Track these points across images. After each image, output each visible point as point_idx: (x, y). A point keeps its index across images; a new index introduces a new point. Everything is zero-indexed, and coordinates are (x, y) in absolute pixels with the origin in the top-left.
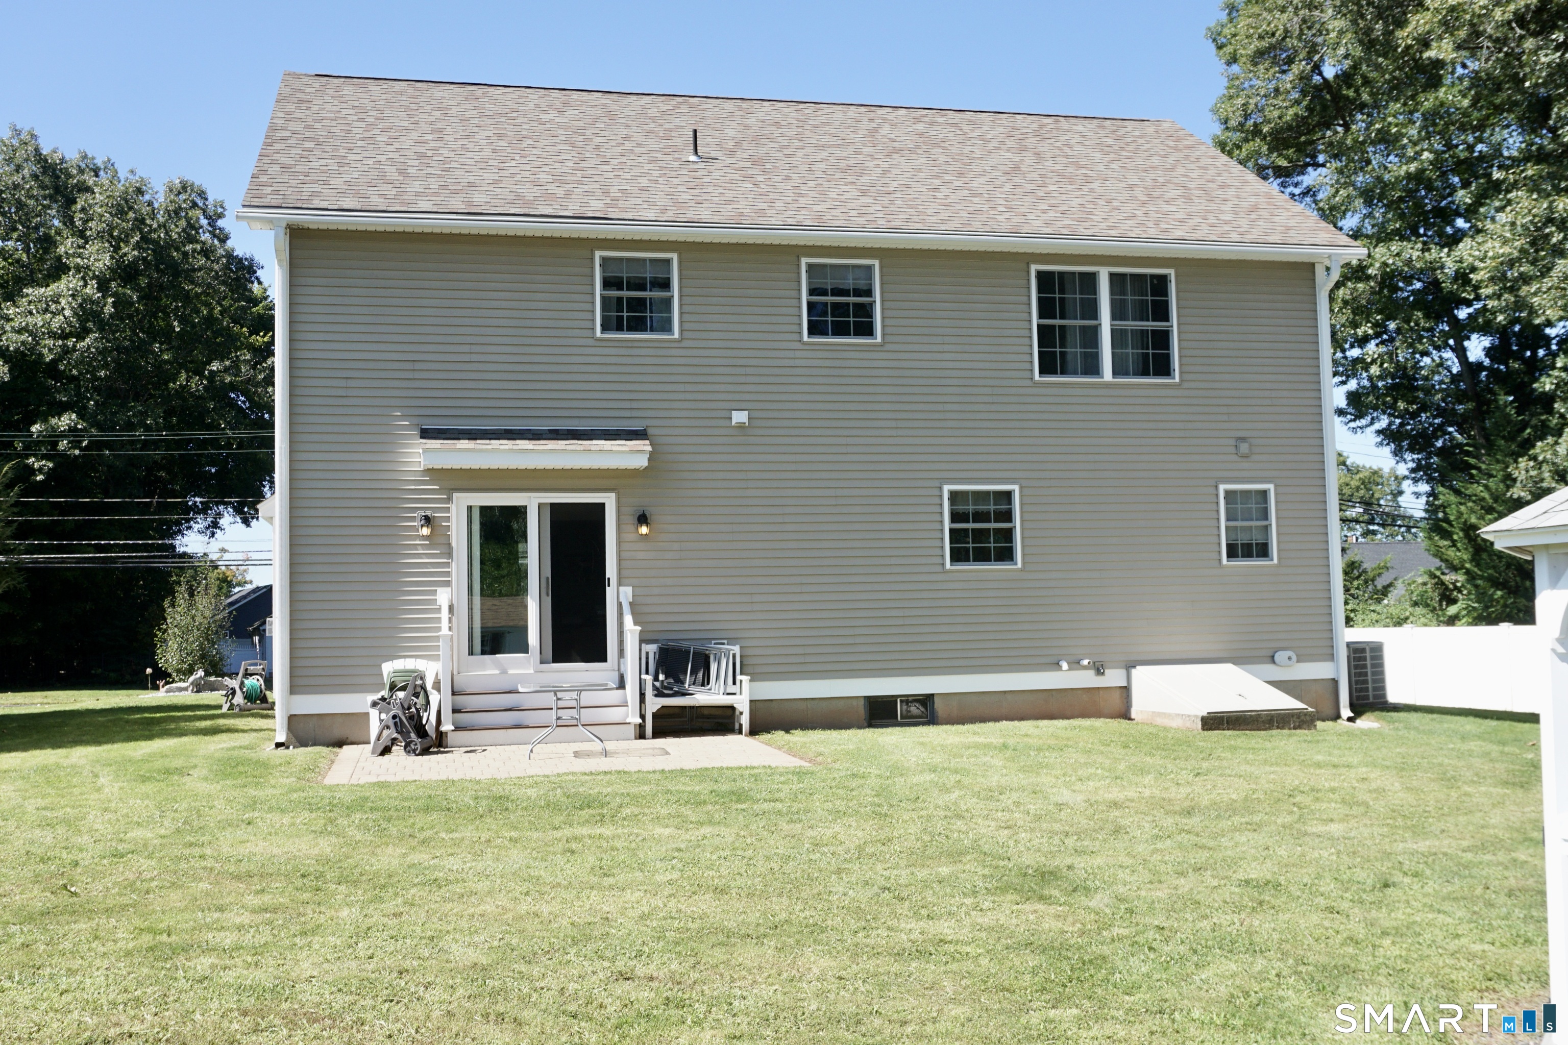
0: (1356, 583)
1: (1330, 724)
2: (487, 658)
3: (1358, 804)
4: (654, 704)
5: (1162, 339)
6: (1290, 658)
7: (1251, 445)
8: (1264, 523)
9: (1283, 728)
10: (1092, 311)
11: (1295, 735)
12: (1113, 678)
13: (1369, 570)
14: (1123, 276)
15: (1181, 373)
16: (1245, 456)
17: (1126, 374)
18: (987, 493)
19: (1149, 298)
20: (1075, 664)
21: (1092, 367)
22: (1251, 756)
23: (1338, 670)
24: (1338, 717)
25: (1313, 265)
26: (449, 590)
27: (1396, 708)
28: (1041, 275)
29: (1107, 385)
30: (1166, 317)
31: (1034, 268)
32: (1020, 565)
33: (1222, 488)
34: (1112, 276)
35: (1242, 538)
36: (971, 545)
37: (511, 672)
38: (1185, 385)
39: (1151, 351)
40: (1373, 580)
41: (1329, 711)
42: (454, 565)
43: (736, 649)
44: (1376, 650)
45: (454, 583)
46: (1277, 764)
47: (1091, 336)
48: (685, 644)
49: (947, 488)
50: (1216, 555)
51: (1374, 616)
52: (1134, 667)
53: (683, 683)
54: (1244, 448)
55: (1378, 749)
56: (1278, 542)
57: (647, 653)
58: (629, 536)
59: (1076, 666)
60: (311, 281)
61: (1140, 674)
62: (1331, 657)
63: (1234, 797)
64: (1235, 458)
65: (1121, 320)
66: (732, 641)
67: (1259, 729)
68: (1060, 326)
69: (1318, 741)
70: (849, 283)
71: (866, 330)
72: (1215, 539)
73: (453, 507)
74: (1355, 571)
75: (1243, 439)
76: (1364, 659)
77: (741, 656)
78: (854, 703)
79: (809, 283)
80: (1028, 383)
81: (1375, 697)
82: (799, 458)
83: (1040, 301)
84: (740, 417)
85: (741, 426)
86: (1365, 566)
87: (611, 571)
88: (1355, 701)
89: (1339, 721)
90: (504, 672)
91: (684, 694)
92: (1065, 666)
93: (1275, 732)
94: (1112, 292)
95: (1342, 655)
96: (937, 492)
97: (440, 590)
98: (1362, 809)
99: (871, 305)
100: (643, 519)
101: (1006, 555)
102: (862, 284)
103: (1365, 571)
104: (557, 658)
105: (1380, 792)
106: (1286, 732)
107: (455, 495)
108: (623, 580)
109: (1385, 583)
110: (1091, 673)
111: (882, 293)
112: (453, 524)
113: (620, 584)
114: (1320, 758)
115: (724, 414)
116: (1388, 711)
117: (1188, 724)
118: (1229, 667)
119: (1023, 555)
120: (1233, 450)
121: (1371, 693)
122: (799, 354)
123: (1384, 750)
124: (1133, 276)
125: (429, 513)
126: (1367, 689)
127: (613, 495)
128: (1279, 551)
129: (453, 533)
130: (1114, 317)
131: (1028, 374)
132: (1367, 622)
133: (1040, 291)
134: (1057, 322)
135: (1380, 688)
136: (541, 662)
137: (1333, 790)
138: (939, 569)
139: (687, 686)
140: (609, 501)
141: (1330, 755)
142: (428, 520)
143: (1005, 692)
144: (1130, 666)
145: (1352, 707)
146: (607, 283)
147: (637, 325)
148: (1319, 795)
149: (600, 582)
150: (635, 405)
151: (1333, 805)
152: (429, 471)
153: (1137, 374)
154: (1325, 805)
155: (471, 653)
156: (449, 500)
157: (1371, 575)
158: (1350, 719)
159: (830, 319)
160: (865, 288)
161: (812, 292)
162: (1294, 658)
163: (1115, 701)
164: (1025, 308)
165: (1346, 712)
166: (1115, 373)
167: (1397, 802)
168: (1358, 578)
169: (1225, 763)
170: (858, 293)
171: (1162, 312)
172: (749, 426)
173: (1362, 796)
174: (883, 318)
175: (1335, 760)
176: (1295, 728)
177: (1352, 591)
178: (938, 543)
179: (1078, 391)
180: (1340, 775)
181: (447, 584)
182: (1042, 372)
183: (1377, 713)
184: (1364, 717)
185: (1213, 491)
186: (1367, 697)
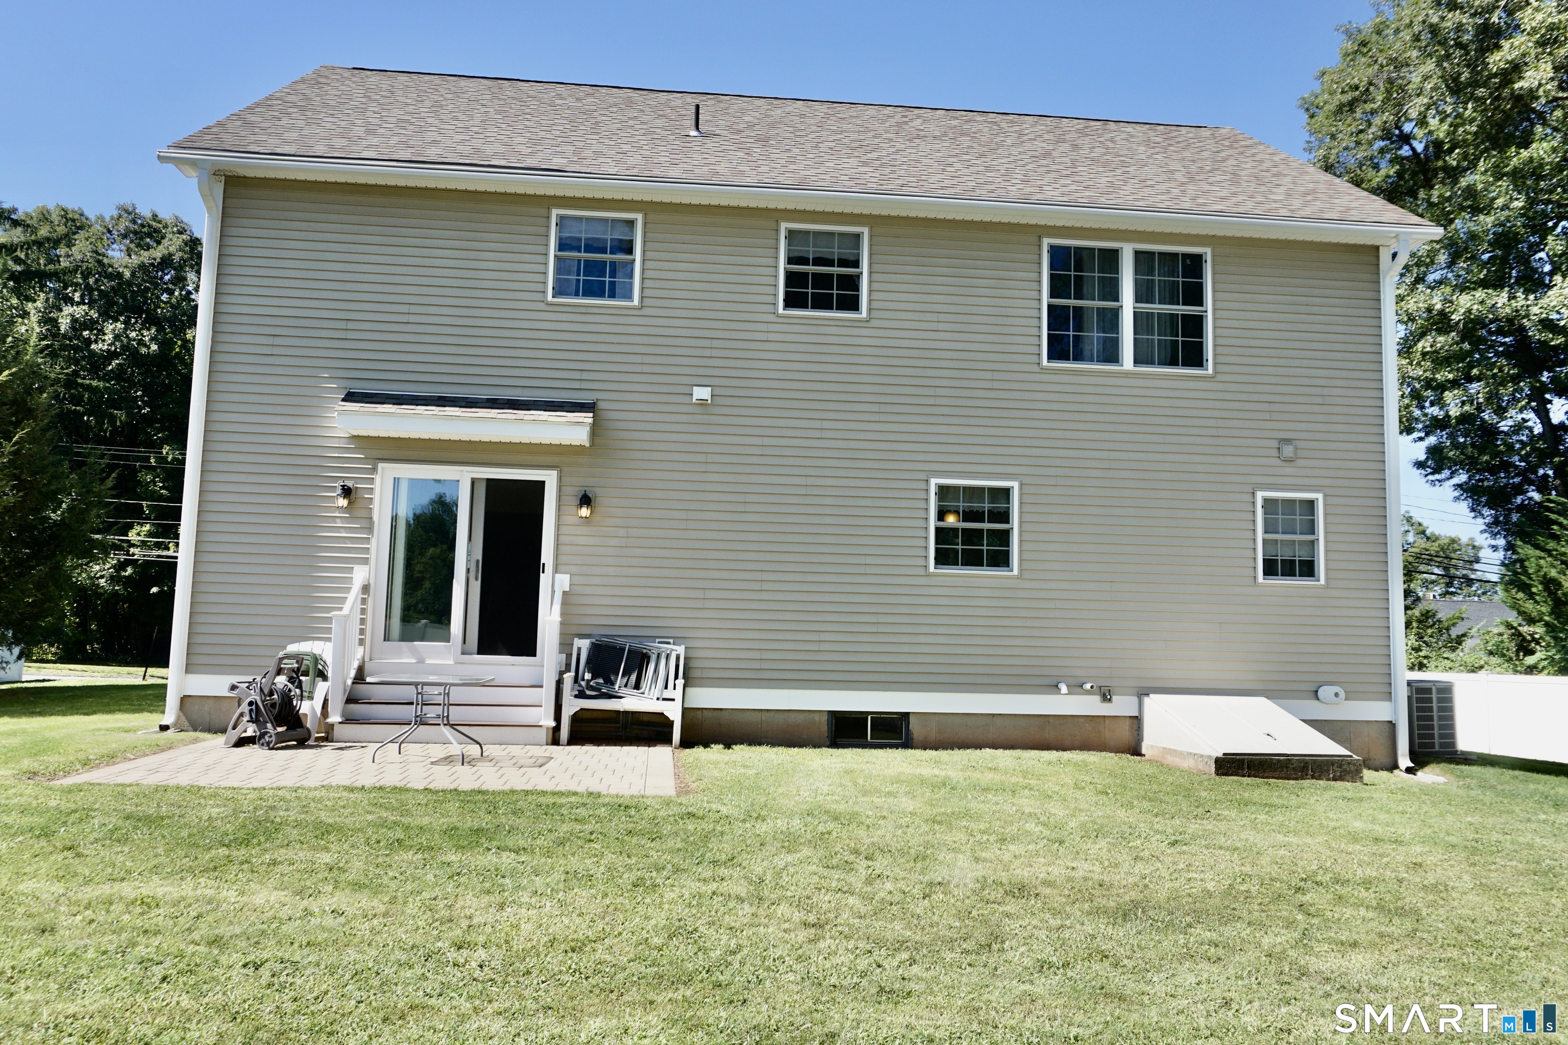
0: (1429, 631)
1: (1384, 774)
2: (404, 644)
3: (1401, 912)
4: (571, 706)
5: (1195, 325)
6: (1337, 695)
7: (1296, 449)
8: (1310, 537)
9: (1319, 778)
10: (1112, 291)
11: (1333, 788)
12: (1123, 706)
13: (1444, 619)
14: (1151, 254)
15: (1215, 364)
16: (1289, 461)
17: (1150, 362)
18: (981, 489)
19: (1180, 279)
20: (1077, 687)
21: (1111, 354)
22: (1262, 817)
23: (1395, 712)
24: (1394, 766)
25: (1377, 248)
26: (366, 568)
27: (1468, 759)
28: (1053, 250)
29: (1127, 374)
30: (1199, 301)
31: (1046, 242)
32: (1016, 571)
33: (1260, 495)
34: (1138, 254)
35: (1283, 554)
36: (960, 547)
37: (428, 661)
38: (1220, 377)
39: (1180, 339)
40: (1448, 629)
41: (1384, 759)
42: (374, 541)
43: (681, 650)
44: (1446, 691)
45: (373, 561)
46: (1296, 833)
47: (1111, 320)
48: (621, 641)
49: (934, 482)
50: (1250, 572)
51: (1448, 663)
52: (1148, 695)
53: (613, 684)
54: (1288, 451)
55: (1441, 815)
56: (1327, 560)
57: (579, 649)
58: (568, 519)
59: (1079, 690)
60: (242, 232)
61: (1153, 703)
62: (1388, 696)
63: (1210, 886)
64: (1277, 462)
65: (1147, 302)
66: (677, 640)
67: (1288, 778)
68: (1076, 308)
69: (1361, 800)
70: (836, 252)
71: (852, 304)
72: (1250, 553)
73: (378, 478)
74: (1430, 620)
75: (1288, 441)
76: (1430, 700)
77: (685, 658)
78: (817, 717)
79: (789, 251)
80: (1036, 368)
81: (1442, 745)
82: (767, 441)
83: (1053, 278)
84: (702, 393)
85: (702, 403)
86: (1439, 616)
87: (547, 555)
88: (1417, 749)
89: (1396, 772)
90: (421, 661)
91: (610, 697)
92: (1064, 688)
93: (1306, 783)
94: (1137, 271)
95: (1402, 694)
96: (924, 486)
97: (357, 568)
98: (1409, 925)
99: (858, 276)
100: (586, 500)
101: (1001, 559)
102: (848, 253)
103: (1440, 621)
104: (483, 649)
105: (1439, 889)
106: (1322, 783)
107: (381, 466)
108: (560, 567)
109: (1460, 634)
110: (1097, 698)
111: (870, 264)
112: (376, 496)
113: (556, 570)
114: (1358, 825)
115: (686, 390)
116: (1458, 764)
117: (1201, 766)
118: (1262, 700)
119: (1021, 560)
120: (1275, 453)
121: (1437, 741)
122: (772, 327)
123: (1450, 818)
124: (1162, 254)
125: (350, 484)
126: (1432, 736)
127: (554, 473)
128: (1327, 570)
129: (376, 506)
130: (1138, 299)
131: (1034, 359)
132: (1440, 668)
133: (1052, 266)
134: (1072, 302)
135: (1449, 735)
136: (463, 653)
137: (1367, 883)
138: (922, 571)
139: (617, 687)
140: (550, 478)
141: (1374, 821)
142: (347, 492)
143: (993, 715)
144: (1142, 693)
145: (1413, 755)
146: (562, 245)
147: (594, 290)
148: (1344, 891)
149: (534, 568)
150: (585, 376)
151: (1363, 911)
152: (355, 438)
153: (1163, 363)
154: (1349, 912)
155: (387, 638)
156: (374, 470)
157: (1446, 624)
158: (1409, 770)
159: (810, 291)
160: (852, 258)
161: (790, 260)
162: (1342, 694)
163: (1124, 733)
164: (1035, 285)
165: (1405, 761)
166: (1137, 362)
167: (1466, 912)
168: (1431, 626)
169: (1223, 826)
170: (843, 263)
171: (1195, 295)
172: (712, 405)
173: (1413, 898)
174: (870, 291)
175: (1379, 830)
176: (1335, 779)
177: (1426, 639)
178: (922, 543)
179: (1093, 380)
180: (1382, 856)
181: (366, 561)
182: (1051, 357)
183: (1443, 765)
184: (1426, 769)
185: (1248, 498)
186: (1432, 745)
